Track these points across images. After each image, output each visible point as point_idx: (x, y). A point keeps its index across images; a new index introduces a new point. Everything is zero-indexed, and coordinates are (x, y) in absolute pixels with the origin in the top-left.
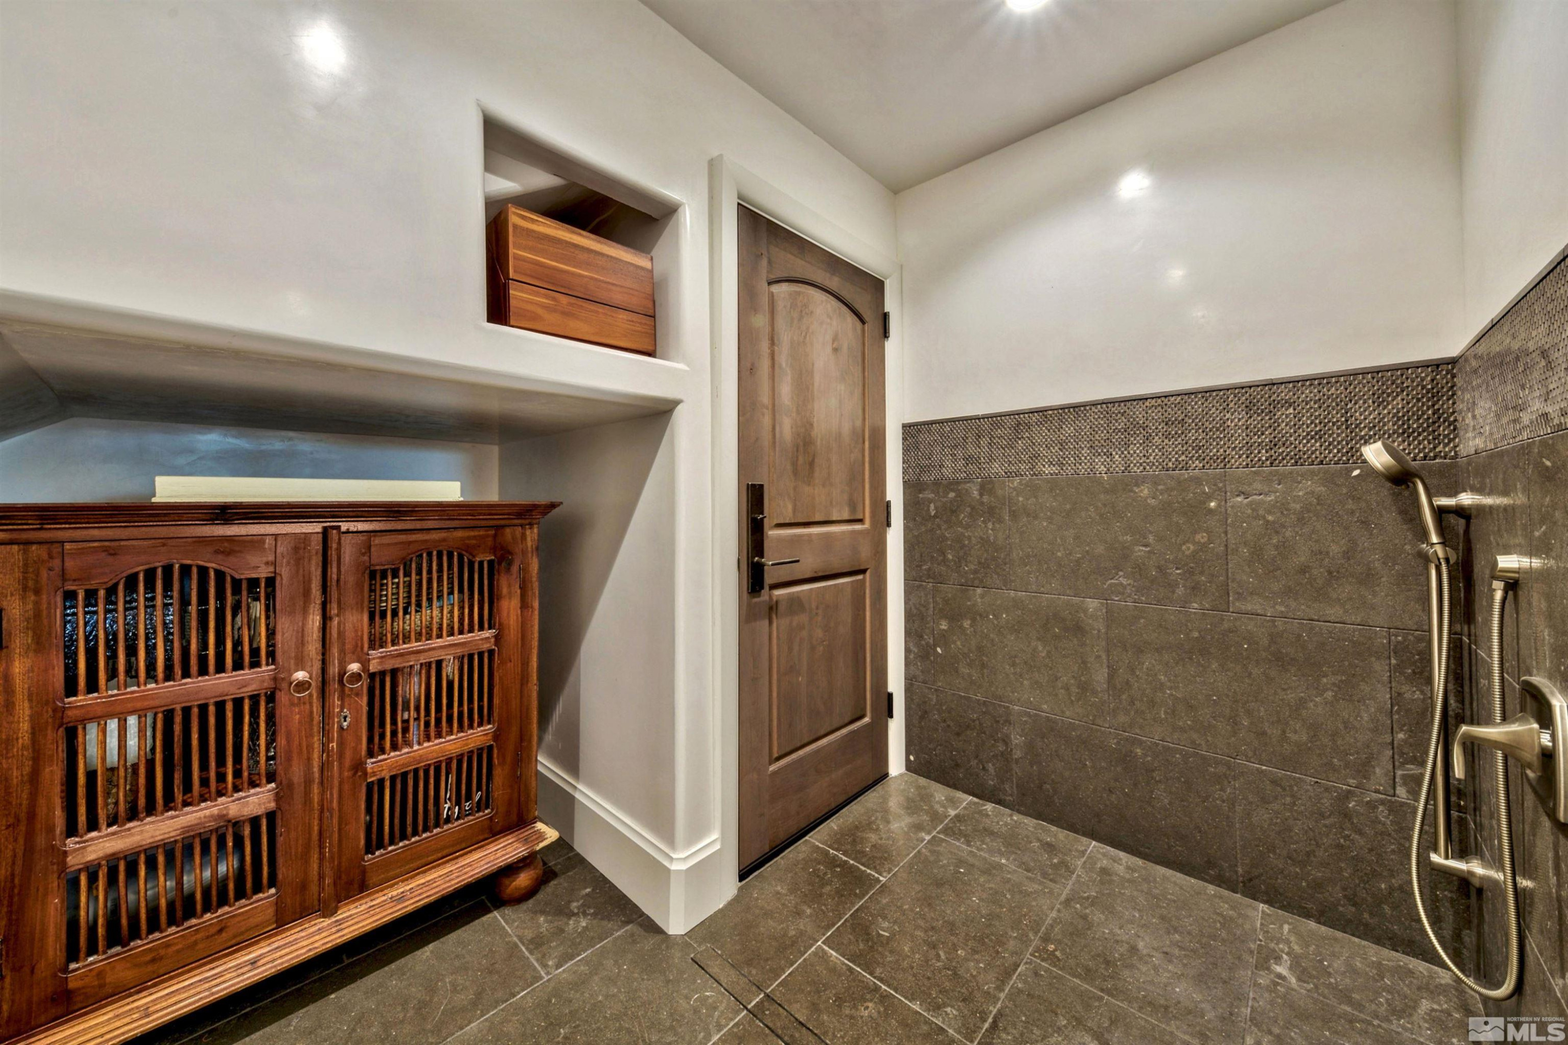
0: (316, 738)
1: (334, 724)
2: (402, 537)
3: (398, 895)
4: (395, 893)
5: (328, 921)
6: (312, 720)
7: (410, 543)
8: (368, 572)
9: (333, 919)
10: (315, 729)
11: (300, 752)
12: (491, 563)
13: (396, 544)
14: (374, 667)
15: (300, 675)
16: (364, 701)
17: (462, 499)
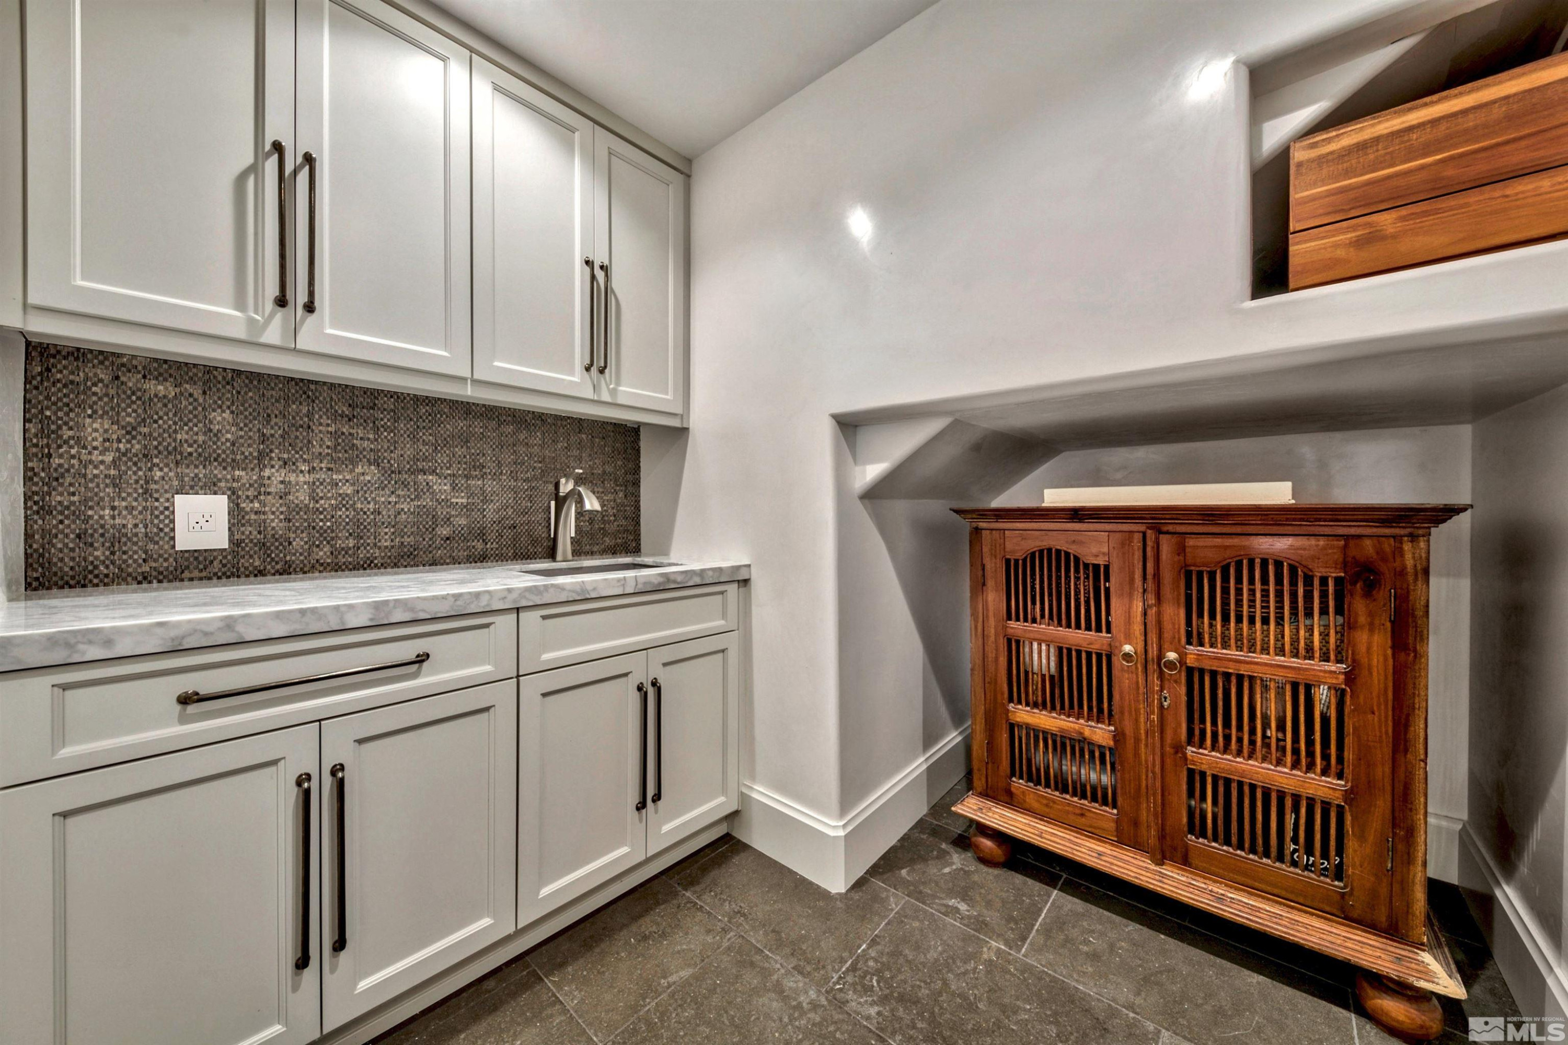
0: (1142, 706)
1: (1153, 701)
2: (1218, 541)
3: (1217, 893)
4: (1215, 890)
5: (1153, 867)
6: (1138, 688)
7: (1226, 548)
8: (1183, 571)
9: (1157, 868)
10: (1141, 698)
11: (1130, 712)
12: (1338, 581)
13: (1211, 547)
14: (1191, 661)
15: (1128, 648)
16: (1183, 690)
17: (1293, 502)
